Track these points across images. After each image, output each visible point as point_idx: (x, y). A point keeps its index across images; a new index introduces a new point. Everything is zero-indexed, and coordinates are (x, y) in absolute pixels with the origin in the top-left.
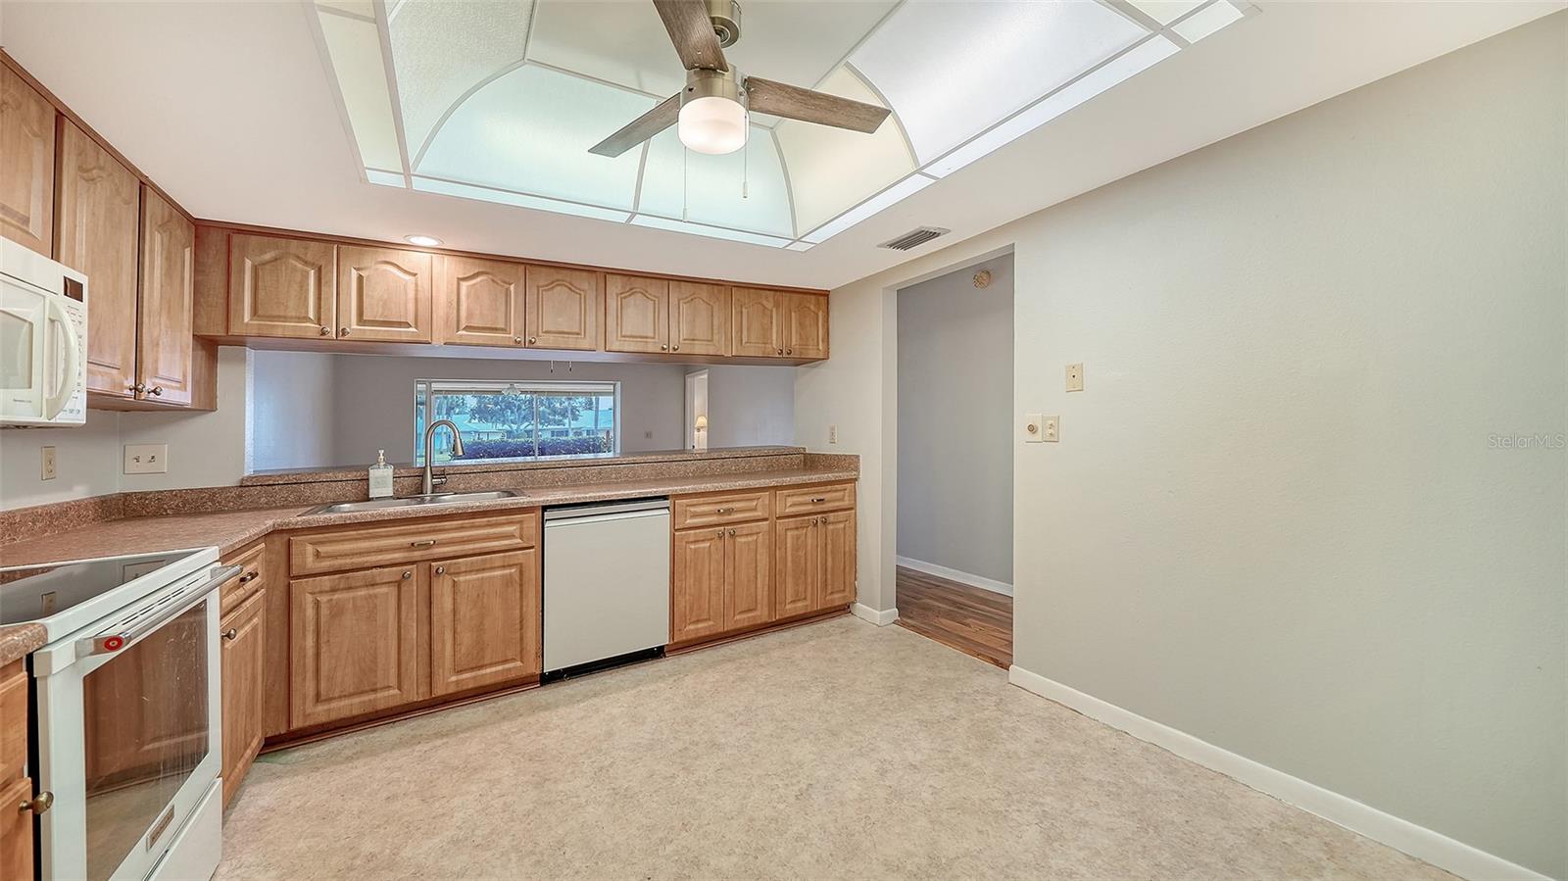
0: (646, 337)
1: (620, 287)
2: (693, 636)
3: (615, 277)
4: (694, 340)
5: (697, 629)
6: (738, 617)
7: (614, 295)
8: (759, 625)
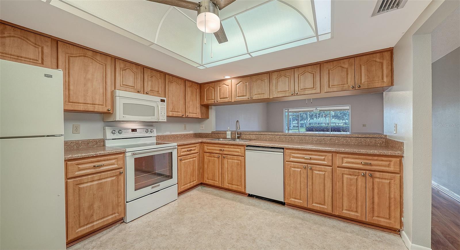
0: (286, 91)
1: (276, 76)
2: (293, 203)
3: (274, 73)
4: (305, 89)
5: (295, 201)
6: (314, 204)
7: (275, 79)
8: (325, 212)
